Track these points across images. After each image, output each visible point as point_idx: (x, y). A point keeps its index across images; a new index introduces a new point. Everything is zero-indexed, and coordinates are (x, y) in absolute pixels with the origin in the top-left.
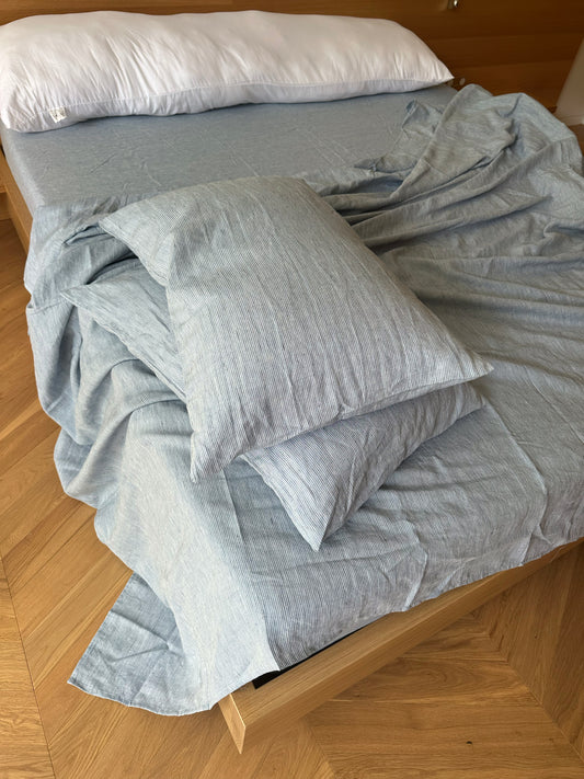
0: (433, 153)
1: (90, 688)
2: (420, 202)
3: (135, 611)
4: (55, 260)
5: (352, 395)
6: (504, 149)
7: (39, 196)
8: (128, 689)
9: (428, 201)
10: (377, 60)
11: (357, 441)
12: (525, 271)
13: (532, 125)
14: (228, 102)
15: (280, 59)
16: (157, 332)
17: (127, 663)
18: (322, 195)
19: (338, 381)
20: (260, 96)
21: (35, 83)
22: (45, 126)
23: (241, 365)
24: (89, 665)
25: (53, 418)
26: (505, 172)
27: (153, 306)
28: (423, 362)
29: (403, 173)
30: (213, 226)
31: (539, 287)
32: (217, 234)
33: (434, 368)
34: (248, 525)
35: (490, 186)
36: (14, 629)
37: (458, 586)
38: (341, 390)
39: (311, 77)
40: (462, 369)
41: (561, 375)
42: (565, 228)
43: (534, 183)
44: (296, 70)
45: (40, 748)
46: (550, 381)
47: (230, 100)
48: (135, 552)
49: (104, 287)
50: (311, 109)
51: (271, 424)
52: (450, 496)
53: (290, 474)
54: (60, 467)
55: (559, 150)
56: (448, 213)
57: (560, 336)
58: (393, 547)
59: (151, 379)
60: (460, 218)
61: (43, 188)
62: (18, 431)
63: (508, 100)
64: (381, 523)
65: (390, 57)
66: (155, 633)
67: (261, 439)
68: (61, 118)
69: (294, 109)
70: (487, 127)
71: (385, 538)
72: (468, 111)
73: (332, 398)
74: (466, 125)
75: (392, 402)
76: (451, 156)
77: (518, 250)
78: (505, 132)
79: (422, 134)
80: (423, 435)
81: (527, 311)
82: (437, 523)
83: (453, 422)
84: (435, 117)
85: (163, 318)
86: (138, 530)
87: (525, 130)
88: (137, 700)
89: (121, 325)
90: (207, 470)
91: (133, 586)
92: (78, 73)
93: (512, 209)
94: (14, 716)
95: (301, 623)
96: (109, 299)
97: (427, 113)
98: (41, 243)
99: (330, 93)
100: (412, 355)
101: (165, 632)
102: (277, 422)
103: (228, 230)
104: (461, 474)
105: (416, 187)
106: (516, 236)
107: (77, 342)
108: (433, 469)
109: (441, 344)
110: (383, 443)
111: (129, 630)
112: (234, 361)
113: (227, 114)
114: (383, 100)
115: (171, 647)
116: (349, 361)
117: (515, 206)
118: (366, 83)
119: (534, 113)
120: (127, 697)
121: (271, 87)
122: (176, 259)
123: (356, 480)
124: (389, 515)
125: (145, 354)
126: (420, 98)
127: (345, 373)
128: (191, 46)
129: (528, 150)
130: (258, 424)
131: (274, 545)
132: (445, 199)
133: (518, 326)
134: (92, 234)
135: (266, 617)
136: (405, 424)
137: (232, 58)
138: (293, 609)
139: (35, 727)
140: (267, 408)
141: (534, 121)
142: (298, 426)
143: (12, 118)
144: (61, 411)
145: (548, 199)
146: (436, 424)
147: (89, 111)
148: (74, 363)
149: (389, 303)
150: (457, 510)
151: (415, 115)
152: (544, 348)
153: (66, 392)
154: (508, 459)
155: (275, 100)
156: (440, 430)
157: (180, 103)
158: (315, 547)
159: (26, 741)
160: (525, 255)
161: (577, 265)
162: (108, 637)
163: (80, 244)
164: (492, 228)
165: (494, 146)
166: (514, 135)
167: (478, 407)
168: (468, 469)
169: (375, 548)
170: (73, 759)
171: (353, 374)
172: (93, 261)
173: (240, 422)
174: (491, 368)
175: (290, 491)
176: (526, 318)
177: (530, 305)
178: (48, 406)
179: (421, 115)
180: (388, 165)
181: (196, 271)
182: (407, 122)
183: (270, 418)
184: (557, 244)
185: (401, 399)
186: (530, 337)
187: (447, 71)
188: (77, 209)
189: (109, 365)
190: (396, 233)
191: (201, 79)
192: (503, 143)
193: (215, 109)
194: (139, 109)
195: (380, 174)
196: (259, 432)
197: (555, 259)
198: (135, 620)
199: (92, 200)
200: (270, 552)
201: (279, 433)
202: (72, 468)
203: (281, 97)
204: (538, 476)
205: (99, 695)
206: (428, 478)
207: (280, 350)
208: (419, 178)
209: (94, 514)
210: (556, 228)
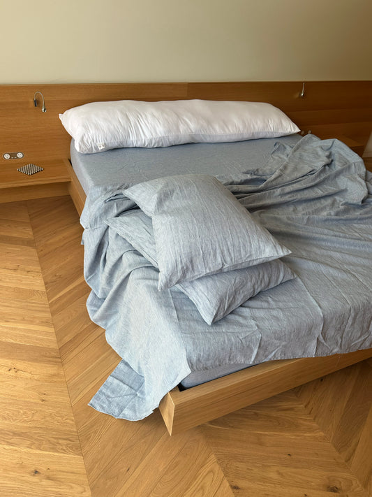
0: (285, 167)
1: (98, 408)
2: (275, 190)
3: (122, 377)
4: (99, 208)
5: (228, 259)
6: (325, 166)
7: (92, 182)
8: (117, 411)
9: (279, 190)
10: (259, 122)
11: (231, 282)
12: (327, 223)
13: (341, 155)
14: (182, 142)
15: (209, 123)
16: (145, 236)
17: (117, 399)
18: (225, 185)
19: (222, 252)
20: (198, 139)
21: (92, 132)
22: (94, 151)
23: (182, 243)
24: (98, 398)
25: (88, 284)
26: (323, 176)
27: (144, 226)
28: (259, 247)
29: (268, 177)
30: (173, 191)
31: (333, 230)
32: (175, 194)
33: (264, 250)
34: (180, 315)
35: (313, 183)
36: (64, 380)
37: (279, 359)
38: (223, 256)
39: (224, 130)
40: (277, 251)
41: (338, 268)
42: (350, 204)
43: (338, 183)
44: (217, 127)
45: (74, 432)
46: (331, 271)
47: (183, 140)
48: (125, 346)
49: (124, 218)
50: (224, 145)
51: (193, 269)
52: (274, 313)
53: (200, 293)
54: (89, 308)
55: (353, 167)
56: (289, 195)
57: (341, 252)
58: (245, 329)
59: (141, 258)
60: (295, 198)
61: (93, 179)
62: (69, 292)
63: (328, 142)
64: (241, 320)
65: (266, 121)
66: (131, 387)
67: (189, 276)
68: (102, 147)
69: (215, 146)
70: (317, 156)
71: (242, 325)
72: (307, 147)
73: (219, 260)
74: (305, 154)
75: (247, 266)
76: (295, 169)
77: (324, 214)
78: (325, 158)
79: (281, 158)
80: (263, 285)
81: (324, 240)
82: (267, 323)
83: (279, 283)
84: (289, 150)
85: (149, 230)
86: (128, 332)
87: (336, 157)
88: (121, 416)
89: (130, 234)
90: (165, 286)
91: (121, 366)
92: (112, 127)
93: (324, 194)
94: (62, 417)
95: (202, 354)
96: (125, 223)
97: (285, 148)
98: (92, 202)
99: (234, 138)
100: (255, 244)
101: (136, 388)
102: (195, 269)
103: (179, 193)
104: (281, 305)
105: (274, 183)
106: (325, 207)
107: (106, 246)
108: (268, 302)
109: (268, 241)
110: (243, 284)
111: (118, 385)
112: (179, 242)
113: (181, 148)
114: (262, 142)
115: (139, 394)
116: (227, 244)
117: (326, 193)
118: (253, 133)
119: (341, 148)
120: (116, 414)
121: (203, 135)
122: (157, 204)
123: (229, 298)
124: (245, 318)
125: (139, 246)
126: (281, 141)
127: (225, 249)
128: (166, 116)
129: (337, 166)
130: (187, 268)
131: (192, 324)
132: (288, 189)
133: (319, 247)
134: (118, 198)
135: (186, 350)
136: (254, 278)
137: (186, 122)
138: (198, 348)
139: (71, 422)
140: (191, 261)
141: (342, 152)
142: (204, 272)
143: (80, 147)
144: (93, 281)
145: (345, 190)
146: (269, 282)
147: (115, 145)
148: (103, 256)
149: (246, 223)
150: (277, 319)
151: (278, 149)
152: (331, 257)
153: (96, 271)
154: (305, 301)
155: (206, 141)
156: (272, 285)
157: (158, 142)
158: (209, 323)
159: (68, 428)
160: (327, 215)
161: (355, 221)
162: (109, 387)
163: (112, 202)
164: (312, 203)
165: (319, 165)
166: (330, 159)
167: (292, 278)
168: (284, 303)
169: (237, 329)
170: (89, 438)
171: (229, 250)
172: (117, 210)
173: (180, 267)
174: (290, 252)
175: (200, 300)
176: (324, 243)
177: (325, 237)
178: (87, 277)
179: (281, 149)
180: (260, 172)
181: (165, 208)
182: (273, 152)
183: (193, 267)
184: (346, 211)
185: (251, 265)
186: (325, 252)
187: (297, 127)
188: (110, 188)
189: (122, 253)
190: (261, 203)
191: (169, 131)
192: (324, 163)
193: (175, 145)
194: (139, 144)
195: (255, 177)
196: (187, 272)
197: (342, 218)
198: (122, 381)
199: (117, 184)
200: (190, 326)
201: (196, 273)
202: (95, 309)
203: (208, 140)
204: (319, 309)
205: (103, 412)
206: (265, 305)
207: (198, 237)
208: (275, 179)
209: (104, 332)
210: (346, 204)
